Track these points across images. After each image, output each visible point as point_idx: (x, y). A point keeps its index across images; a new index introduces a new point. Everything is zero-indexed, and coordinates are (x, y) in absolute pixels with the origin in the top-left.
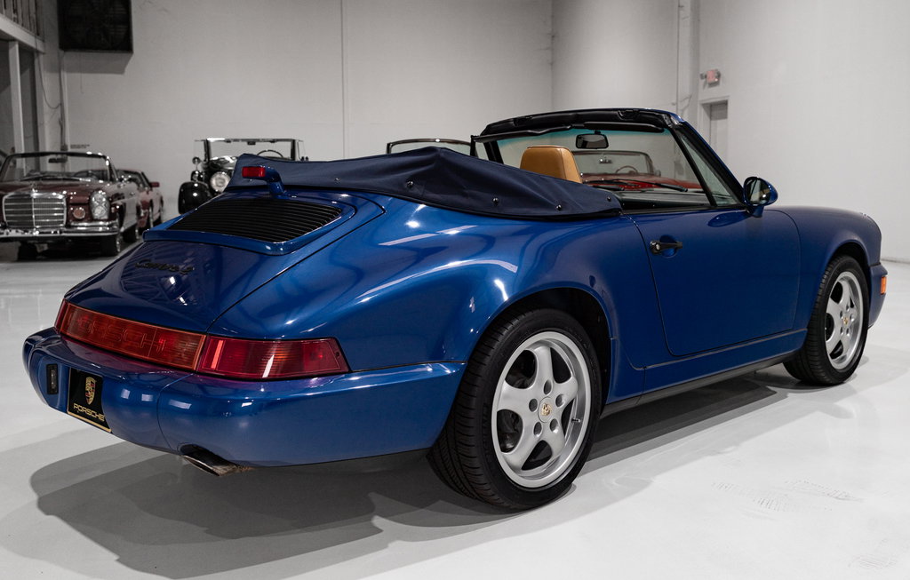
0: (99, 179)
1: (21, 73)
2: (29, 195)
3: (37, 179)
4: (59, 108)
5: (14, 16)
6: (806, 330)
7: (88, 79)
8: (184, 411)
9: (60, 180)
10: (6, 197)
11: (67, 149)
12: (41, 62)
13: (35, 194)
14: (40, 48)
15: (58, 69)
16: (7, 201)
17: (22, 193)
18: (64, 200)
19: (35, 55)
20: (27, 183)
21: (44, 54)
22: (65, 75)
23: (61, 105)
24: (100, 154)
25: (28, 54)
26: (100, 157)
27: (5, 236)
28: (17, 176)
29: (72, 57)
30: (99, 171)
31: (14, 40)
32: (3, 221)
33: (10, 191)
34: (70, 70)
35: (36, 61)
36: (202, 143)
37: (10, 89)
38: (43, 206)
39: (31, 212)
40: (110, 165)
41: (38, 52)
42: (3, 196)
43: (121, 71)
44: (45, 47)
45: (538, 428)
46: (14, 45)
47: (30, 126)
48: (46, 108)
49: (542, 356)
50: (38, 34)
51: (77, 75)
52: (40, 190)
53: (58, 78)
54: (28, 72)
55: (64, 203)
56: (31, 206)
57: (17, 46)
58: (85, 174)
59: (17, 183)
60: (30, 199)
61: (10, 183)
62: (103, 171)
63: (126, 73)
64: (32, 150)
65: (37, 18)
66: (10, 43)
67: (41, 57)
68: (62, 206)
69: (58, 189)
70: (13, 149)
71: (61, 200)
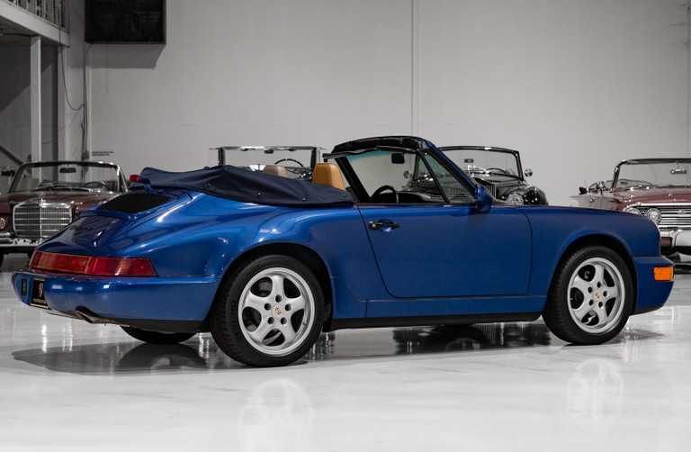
0: (109, 190)
1: (42, 70)
2: (38, 205)
3: (48, 189)
4: (82, 109)
5: (37, 8)
6: (545, 297)
7: (116, 75)
8: (79, 292)
9: (69, 190)
10: (17, 206)
11: (88, 157)
12: (65, 57)
13: (44, 205)
14: (64, 41)
15: (83, 64)
16: (17, 210)
17: (33, 202)
18: (70, 210)
19: (59, 48)
20: (36, 193)
21: (68, 47)
22: (90, 71)
23: (85, 105)
24: (112, 164)
25: (51, 48)
26: (111, 166)
27: (13, 245)
28: (29, 187)
29: (98, 50)
30: (110, 182)
31: (36, 35)
32: (13, 231)
33: (22, 201)
34: (96, 65)
35: (59, 56)
36: (217, 151)
37: (30, 91)
38: (50, 216)
39: (38, 222)
40: (120, 176)
41: (61, 45)
42: (14, 205)
43: (151, 65)
44: (69, 39)
45: (270, 321)
46: (37, 40)
47: (50, 130)
48: (68, 110)
49: (277, 281)
50: (63, 26)
51: (103, 71)
52: (47, 200)
53: (82, 72)
54: (50, 68)
55: (70, 214)
56: (39, 216)
57: (39, 41)
58: (97, 185)
59: (29, 193)
60: (39, 209)
61: (21, 193)
62: (114, 182)
63: (156, 68)
64: (50, 159)
65: (62, 8)
66: (32, 38)
67: (65, 50)
68: (68, 216)
69: (66, 199)
70: (30, 157)
71: (67, 210)
